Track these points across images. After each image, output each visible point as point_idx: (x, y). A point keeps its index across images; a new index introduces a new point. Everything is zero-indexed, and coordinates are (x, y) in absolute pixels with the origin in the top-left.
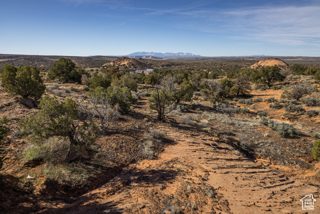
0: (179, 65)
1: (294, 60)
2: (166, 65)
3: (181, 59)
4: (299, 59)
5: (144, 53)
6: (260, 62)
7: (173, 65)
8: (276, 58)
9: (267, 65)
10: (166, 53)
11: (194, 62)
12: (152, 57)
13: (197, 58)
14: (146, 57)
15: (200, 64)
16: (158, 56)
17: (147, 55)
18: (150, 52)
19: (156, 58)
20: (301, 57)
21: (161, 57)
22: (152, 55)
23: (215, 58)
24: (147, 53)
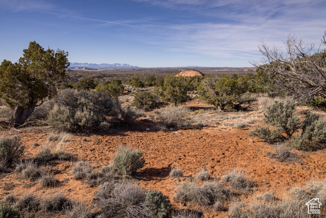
0: (111, 76)
1: (221, 70)
2: (97, 77)
3: (117, 70)
4: (225, 70)
5: (76, 63)
6: (181, 73)
7: (105, 76)
8: (194, 69)
9: (186, 75)
10: (101, 64)
11: (128, 73)
12: (86, 68)
13: (134, 69)
14: (79, 68)
15: (133, 75)
16: (93, 67)
17: (80, 66)
18: (83, 63)
19: (90, 69)
20: (226, 68)
21: (96, 68)
22: (86, 66)
23: (151, 69)
24: (80, 64)
